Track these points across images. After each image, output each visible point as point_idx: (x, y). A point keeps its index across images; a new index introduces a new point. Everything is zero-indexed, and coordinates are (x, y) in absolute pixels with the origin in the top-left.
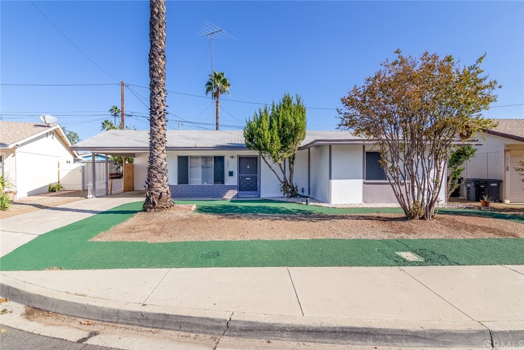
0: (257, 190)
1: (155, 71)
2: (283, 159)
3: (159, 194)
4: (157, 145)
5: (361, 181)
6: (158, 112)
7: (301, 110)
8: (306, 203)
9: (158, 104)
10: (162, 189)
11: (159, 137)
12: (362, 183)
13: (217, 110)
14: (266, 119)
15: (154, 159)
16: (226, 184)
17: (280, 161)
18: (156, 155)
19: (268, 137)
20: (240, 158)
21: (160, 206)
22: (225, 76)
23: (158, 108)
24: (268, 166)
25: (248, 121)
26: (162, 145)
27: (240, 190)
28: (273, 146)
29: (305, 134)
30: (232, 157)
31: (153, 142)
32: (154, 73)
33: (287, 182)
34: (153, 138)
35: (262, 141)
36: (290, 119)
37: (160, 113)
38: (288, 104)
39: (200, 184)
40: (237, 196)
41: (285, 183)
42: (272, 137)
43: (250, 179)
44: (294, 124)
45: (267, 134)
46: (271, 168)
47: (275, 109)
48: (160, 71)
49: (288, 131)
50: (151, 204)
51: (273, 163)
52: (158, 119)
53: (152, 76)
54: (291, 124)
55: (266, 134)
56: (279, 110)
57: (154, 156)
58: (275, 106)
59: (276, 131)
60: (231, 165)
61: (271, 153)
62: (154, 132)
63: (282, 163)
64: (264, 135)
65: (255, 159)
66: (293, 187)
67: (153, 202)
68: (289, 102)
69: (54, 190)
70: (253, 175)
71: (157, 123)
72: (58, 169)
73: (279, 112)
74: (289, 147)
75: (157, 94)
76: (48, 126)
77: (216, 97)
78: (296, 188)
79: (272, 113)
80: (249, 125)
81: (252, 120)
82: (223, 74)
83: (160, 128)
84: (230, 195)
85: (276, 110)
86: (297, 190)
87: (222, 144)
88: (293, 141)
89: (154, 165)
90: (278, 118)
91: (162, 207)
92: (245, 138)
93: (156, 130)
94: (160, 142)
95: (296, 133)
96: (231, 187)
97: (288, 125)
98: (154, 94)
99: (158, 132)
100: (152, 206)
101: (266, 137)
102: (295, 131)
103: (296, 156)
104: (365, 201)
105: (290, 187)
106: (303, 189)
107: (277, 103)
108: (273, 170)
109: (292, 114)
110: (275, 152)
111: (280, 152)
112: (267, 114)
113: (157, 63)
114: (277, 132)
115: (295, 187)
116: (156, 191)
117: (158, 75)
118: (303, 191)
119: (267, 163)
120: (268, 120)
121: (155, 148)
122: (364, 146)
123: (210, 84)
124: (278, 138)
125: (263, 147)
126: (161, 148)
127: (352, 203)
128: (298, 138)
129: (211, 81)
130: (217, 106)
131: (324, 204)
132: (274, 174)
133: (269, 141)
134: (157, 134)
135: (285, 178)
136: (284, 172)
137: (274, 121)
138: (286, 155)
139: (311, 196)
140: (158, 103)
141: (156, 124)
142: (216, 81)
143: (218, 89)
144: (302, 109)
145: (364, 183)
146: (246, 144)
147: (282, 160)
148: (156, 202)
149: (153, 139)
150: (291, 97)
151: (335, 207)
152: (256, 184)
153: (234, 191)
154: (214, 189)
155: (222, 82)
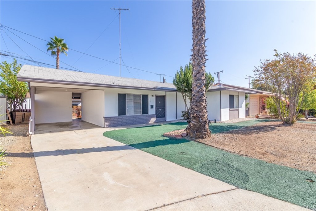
12: (229, 110)
16: (149, 114)
20: (157, 97)
22: (65, 42)
27: (157, 118)
30: (152, 96)
39: (133, 114)
40: (156, 122)
43: (161, 110)
60: (152, 101)
65: (163, 98)
70: (163, 107)
82: (63, 40)
84: (153, 121)
96: (152, 116)
104: (230, 119)
122: (229, 92)
127: (227, 120)
130: (57, 61)
152: (164, 113)
153: (154, 118)
154: (143, 118)
155: (62, 45)
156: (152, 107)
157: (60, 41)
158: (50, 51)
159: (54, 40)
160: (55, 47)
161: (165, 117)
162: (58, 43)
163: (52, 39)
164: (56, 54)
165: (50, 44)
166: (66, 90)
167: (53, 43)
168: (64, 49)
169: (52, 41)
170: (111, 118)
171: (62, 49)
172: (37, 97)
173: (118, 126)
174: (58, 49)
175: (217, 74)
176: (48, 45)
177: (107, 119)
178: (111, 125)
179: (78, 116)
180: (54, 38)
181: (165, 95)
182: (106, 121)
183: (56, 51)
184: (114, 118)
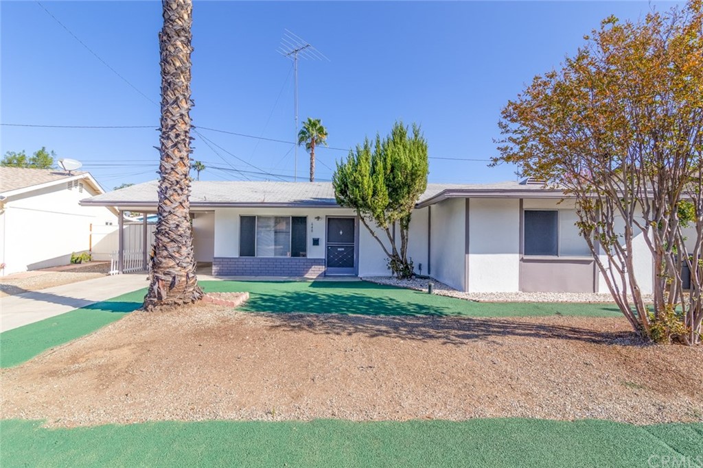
0: (353, 266)
1: (168, 62)
2: (392, 220)
3: (171, 279)
4: (170, 192)
5: (517, 257)
6: (172, 134)
7: (420, 147)
8: (427, 290)
9: (174, 121)
10: (176, 271)
11: (173, 178)
12: (518, 260)
13: (311, 163)
14: (367, 159)
15: (164, 217)
16: (308, 257)
17: (387, 224)
18: (167, 209)
19: (369, 187)
20: (330, 220)
21: (170, 300)
22: (321, 124)
23: (173, 127)
24: (369, 231)
25: (340, 164)
26: (180, 192)
27: (328, 266)
28: (376, 201)
29: (426, 181)
30: (318, 218)
31: (164, 186)
32: (167, 66)
33: (397, 255)
34: (164, 179)
35: (359, 192)
36: (404, 158)
37: (177, 136)
38: (401, 139)
39: (272, 256)
40: (324, 275)
41: (394, 256)
42: (374, 186)
43: (343, 249)
44: (409, 167)
45: (367, 182)
46: (373, 234)
47: (381, 145)
48: (178, 64)
49: (400, 178)
50: (155, 297)
51: (377, 227)
52: (173, 147)
53: (164, 72)
54: (406, 166)
55: (365, 182)
56: (386, 147)
57: (165, 211)
58: (381, 142)
59: (381, 178)
60: (317, 229)
61: (373, 211)
62: (166, 169)
63: (390, 227)
64: (362, 183)
65: (351, 221)
66: (406, 263)
67: (159, 293)
68: (402, 136)
69: (78, 261)
70: (349, 244)
71: (170, 152)
72: (91, 233)
73: (386, 150)
74: (402, 201)
75: (173, 104)
76: (69, 174)
77: (311, 149)
78: (411, 264)
79: (376, 152)
80: (341, 169)
81: (345, 162)
82: (319, 121)
83: (176, 162)
84: (314, 273)
85: (381, 148)
86: (413, 268)
87: (303, 198)
88: (409, 193)
89: (163, 228)
90: (385, 159)
91: (175, 303)
92: (334, 190)
93: (168, 166)
94: (177, 188)
95: (413, 180)
96: (316, 262)
97: (401, 168)
98: (167, 103)
99: (172, 169)
100: (156, 300)
101: (366, 186)
102: (411, 176)
103: (412, 216)
104: (522, 288)
105: (402, 263)
106: (420, 266)
107: (383, 138)
108: (376, 237)
109: (407, 152)
110: (380, 210)
111: (388, 211)
112: (367, 152)
113: (172, 49)
114: (383, 178)
115: (409, 262)
116: (165, 274)
117: (175, 71)
118: (420, 268)
119: (367, 226)
120: (370, 160)
121: (166, 198)
122: (521, 201)
123: (303, 132)
124: (384, 188)
125: (361, 202)
126: (176, 197)
127: (502, 291)
128: (417, 187)
129: (305, 130)
130: (311, 159)
131: (457, 292)
132: (378, 243)
133: (371, 193)
134: (170, 174)
135: (394, 249)
136: (393, 241)
137: (378, 161)
138: (396, 215)
139: (432, 275)
140: (174, 119)
141: (168, 156)
142: (310, 129)
143: (313, 139)
144: (422, 144)
145: (522, 260)
146: (337, 197)
147: (390, 223)
148: (164, 293)
149: (164, 181)
150: (405, 128)
151: (477, 299)
152: (353, 257)
153: (321, 267)
154: (292, 264)
155: (317, 130)
156: (316, 242)
159: (307, 125)
161: (355, 265)
163: (304, 123)
169: (304, 127)
177: (215, 261)
178: (224, 271)
182: (215, 265)
184: (229, 260)
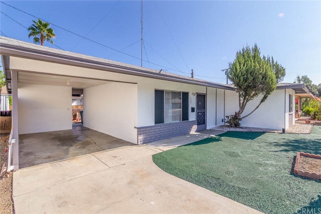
16: (189, 120)
27: (198, 125)
30: (193, 94)
40: (197, 130)
43: (201, 114)
60: (193, 102)
65: (204, 97)
70: (203, 110)
84: (194, 130)
96: (193, 123)
145: (289, 114)
152: (205, 118)
153: (195, 126)
155: (47, 30)
156: (193, 110)
157: (45, 26)
158: (32, 37)
159: (38, 24)
160: (39, 33)
161: (205, 123)
162: (42, 27)
163: (35, 22)
164: (40, 41)
165: (32, 29)
166: (68, 84)
167: (36, 27)
168: (50, 35)
169: (34, 25)
170: (147, 129)
171: (47, 35)
172: (22, 93)
173: (155, 141)
174: (42, 36)
175: (225, 71)
176: (29, 29)
177: (141, 130)
178: (147, 139)
179: (73, 120)
180: (37, 21)
181: (206, 93)
182: (140, 134)
183: (39, 37)
184: (150, 129)
